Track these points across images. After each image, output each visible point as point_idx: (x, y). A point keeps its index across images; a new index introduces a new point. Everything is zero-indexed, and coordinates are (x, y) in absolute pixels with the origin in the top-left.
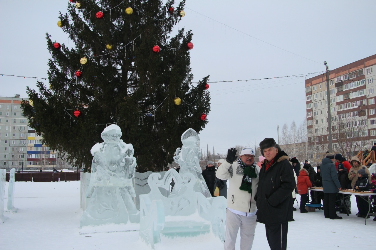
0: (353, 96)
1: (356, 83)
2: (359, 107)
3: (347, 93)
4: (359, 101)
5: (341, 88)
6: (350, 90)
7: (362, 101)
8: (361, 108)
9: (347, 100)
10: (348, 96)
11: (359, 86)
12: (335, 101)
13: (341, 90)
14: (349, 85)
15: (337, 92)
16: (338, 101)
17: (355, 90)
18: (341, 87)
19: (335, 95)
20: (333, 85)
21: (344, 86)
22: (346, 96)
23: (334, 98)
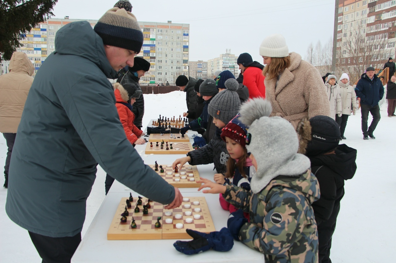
0: (385, 17)
1: (390, 3)
2: (390, 28)
3: (379, 14)
4: (391, 22)
5: (373, 9)
6: (383, 11)
7: (393, 22)
8: (391, 30)
9: (379, 21)
10: (380, 17)
11: (393, 6)
12: (366, 22)
13: (373, 11)
14: (382, 5)
15: (369, 13)
16: (368, 23)
17: (388, 11)
18: (373, 7)
19: (366, 16)
20: (366, 5)
21: (377, 6)
22: (378, 17)
23: (365, 19)
